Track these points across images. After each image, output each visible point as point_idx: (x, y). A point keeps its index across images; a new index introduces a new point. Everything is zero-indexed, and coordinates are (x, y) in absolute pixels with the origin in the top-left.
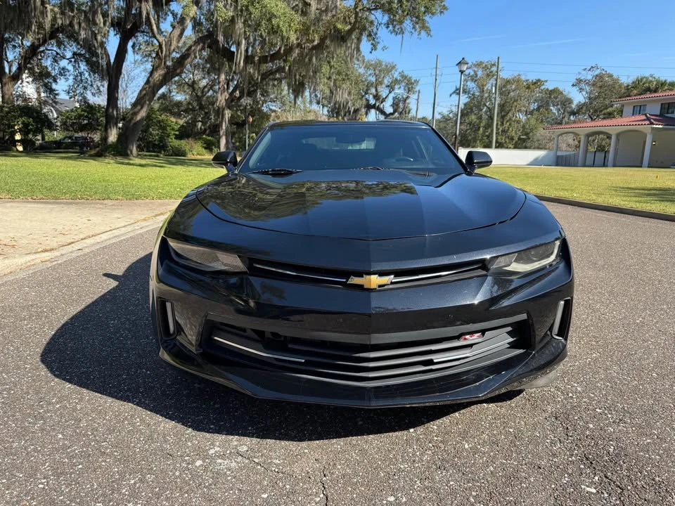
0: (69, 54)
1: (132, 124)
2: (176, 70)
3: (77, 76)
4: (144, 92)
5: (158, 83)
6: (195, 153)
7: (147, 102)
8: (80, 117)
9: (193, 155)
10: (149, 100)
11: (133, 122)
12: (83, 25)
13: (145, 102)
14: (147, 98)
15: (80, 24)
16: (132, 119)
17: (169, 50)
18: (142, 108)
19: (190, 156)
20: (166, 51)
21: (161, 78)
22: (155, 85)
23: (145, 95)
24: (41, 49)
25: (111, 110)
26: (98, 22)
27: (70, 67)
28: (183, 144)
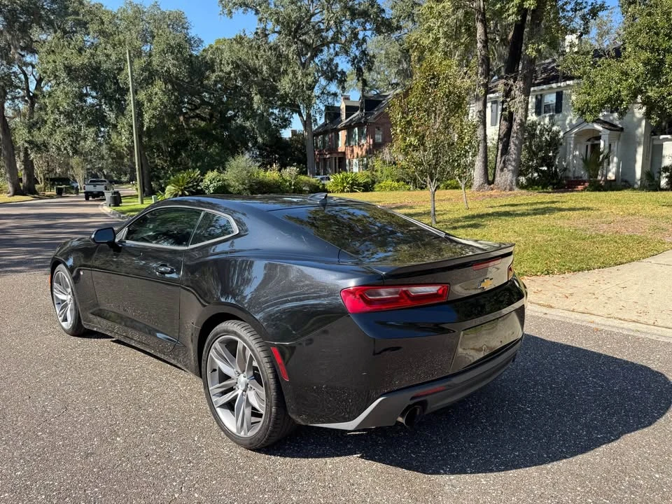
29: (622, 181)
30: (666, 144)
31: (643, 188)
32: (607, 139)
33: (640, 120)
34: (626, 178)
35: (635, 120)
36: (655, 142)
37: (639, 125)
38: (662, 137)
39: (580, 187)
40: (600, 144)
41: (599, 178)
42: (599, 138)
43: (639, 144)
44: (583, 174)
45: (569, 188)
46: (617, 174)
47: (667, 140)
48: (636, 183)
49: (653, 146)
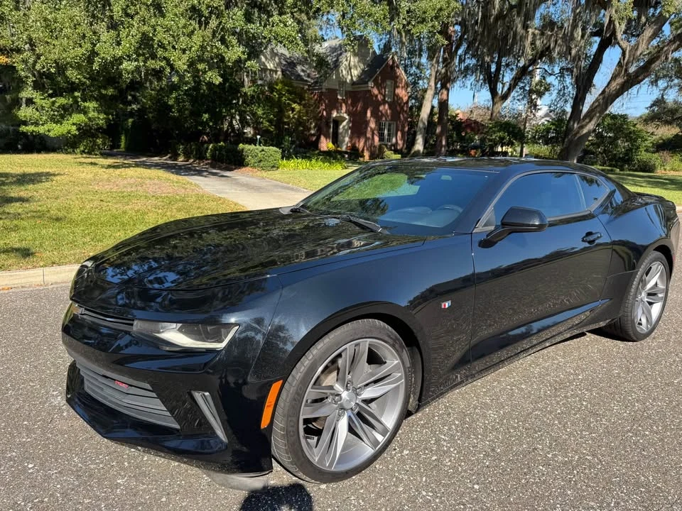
0: (557, 70)
1: (576, 138)
2: (638, 76)
3: (560, 91)
4: (597, 104)
5: (614, 92)
6: (668, 168)
7: (598, 115)
8: (548, 130)
9: (665, 170)
10: (600, 112)
11: (578, 135)
12: (559, 41)
13: (595, 114)
14: (598, 109)
15: (556, 41)
16: (578, 132)
17: (634, 55)
18: (590, 121)
19: (659, 172)
20: (630, 57)
21: (618, 87)
22: (610, 95)
23: (596, 107)
24: (531, 68)
25: (572, 123)
26: (576, 35)
27: (556, 83)
28: (655, 158)
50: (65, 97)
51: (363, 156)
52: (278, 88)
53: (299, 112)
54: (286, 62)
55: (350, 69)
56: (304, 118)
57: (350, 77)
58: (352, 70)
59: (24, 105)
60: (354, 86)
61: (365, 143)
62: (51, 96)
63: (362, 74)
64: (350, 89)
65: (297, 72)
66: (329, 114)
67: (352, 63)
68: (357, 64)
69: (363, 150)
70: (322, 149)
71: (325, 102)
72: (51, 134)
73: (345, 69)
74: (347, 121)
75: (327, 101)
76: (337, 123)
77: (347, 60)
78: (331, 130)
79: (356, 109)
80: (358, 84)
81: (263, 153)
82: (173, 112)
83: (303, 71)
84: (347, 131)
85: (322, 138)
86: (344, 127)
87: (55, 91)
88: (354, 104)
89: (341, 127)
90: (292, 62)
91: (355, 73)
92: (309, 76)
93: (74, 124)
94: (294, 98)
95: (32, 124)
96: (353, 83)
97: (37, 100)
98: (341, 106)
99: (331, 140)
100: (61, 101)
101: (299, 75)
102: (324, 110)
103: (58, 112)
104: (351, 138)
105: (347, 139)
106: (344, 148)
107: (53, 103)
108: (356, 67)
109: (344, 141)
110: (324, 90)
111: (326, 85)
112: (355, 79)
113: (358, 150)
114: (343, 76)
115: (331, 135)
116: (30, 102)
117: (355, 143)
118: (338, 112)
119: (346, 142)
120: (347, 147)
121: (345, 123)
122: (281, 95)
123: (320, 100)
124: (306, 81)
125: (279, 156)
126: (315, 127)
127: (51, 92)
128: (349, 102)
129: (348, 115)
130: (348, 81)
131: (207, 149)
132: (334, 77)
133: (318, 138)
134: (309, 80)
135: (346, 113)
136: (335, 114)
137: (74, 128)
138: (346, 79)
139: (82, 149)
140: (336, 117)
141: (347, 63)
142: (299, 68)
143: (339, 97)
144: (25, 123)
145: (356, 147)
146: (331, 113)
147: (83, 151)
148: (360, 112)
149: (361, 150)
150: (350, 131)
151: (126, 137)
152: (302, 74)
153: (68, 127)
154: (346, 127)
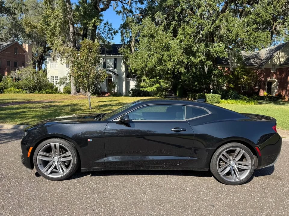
29: (119, 93)
30: (130, 81)
31: (125, 96)
32: (114, 78)
33: (123, 72)
34: (120, 92)
35: (122, 72)
36: (127, 80)
37: (123, 74)
38: (129, 79)
39: (107, 95)
40: (112, 80)
41: (112, 92)
42: (111, 77)
43: (124, 81)
44: (106, 90)
45: (102, 95)
46: (117, 90)
47: (131, 80)
48: (123, 94)
49: (127, 82)
50: (154, 79)
51: (285, 99)
52: (237, 70)
53: (247, 79)
54: (246, 58)
55: (279, 58)
56: (249, 82)
57: (279, 62)
58: (280, 59)
59: (142, 82)
60: (281, 66)
61: (286, 93)
62: (150, 78)
63: (286, 60)
64: (279, 67)
65: (250, 62)
66: (266, 79)
67: (280, 56)
68: (283, 56)
69: (285, 95)
70: (261, 95)
71: (263, 74)
72: (148, 91)
73: (276, 59)
74: (276, 82)
75: (264, 74)
76: (270, 83)
77: (277, 55)
78: (267, 86)
79: (282, 77)
80: (284, 65)
81: (212, 97)
82: (186, 82)
83: (254, 61)
84: (276, 87)
85: (261, 90)
86: (274, 85)
87: (152, 77)
88: (280, 74)
89: (273, 85)
90: (249, 58)
91: (282, 60)
92: (257, 63)
93: (155, 87)
94: (245, 73)
95: (144, 88)
96: (281, 65)
97: (146, 80)
98: (273, 75)
99: (266, 91)
100: (153, 80)
101: (251, 63)
102: (263, 78)
103: (152, 83)
104: (278, 90)
105: (276, 91)
106: (274, 95)
107: (150, 81)
108: (283, 57)
109: (274, 92)
110: (263, 69)
111: (265, 67)
112: (282, 63)
113: (282, 96)
114: (275, 62)
115: (266, 89)
116: (144, 81)
117: (280, 93)
118: (271, 78)
119: (275, 92)
120: (276, 94)
121: (275, 83)
122: (238, 73)
123: (261, 73)
124: (255, 65)
125: (219, 98)
126: (258, 85)
127: (150, 77)
128: (278, 73)
129: (277, 79)
130: (278, 64)
131: (197, 95)
132: (269, 63)
133: (259, 90)
134: (257, 65)
135: (276, 78)
136: (269, 79)
137: (155, 88)
138: (276, 63)
139: (158, 95)
140: (270, 80)
141: (277, 56)
142: (252, 60)
143: (272, 71)
144: (142, 87)
145: (280, 94)
146: (267, 79)
147: (159, 96)
148: (284, 78)
149: (283, 96)
150: (278, 87)
151: (179, 91)
152: (253, 63)
153: (154, 88)
154: (276, 85)
